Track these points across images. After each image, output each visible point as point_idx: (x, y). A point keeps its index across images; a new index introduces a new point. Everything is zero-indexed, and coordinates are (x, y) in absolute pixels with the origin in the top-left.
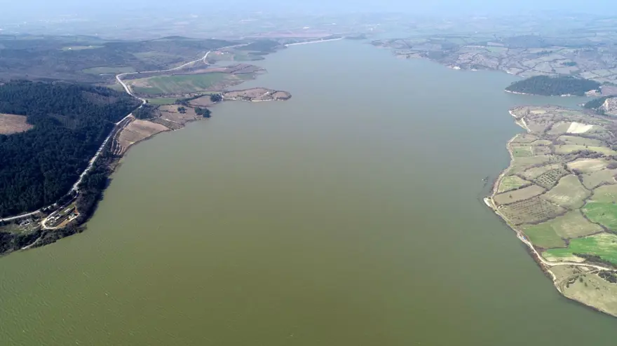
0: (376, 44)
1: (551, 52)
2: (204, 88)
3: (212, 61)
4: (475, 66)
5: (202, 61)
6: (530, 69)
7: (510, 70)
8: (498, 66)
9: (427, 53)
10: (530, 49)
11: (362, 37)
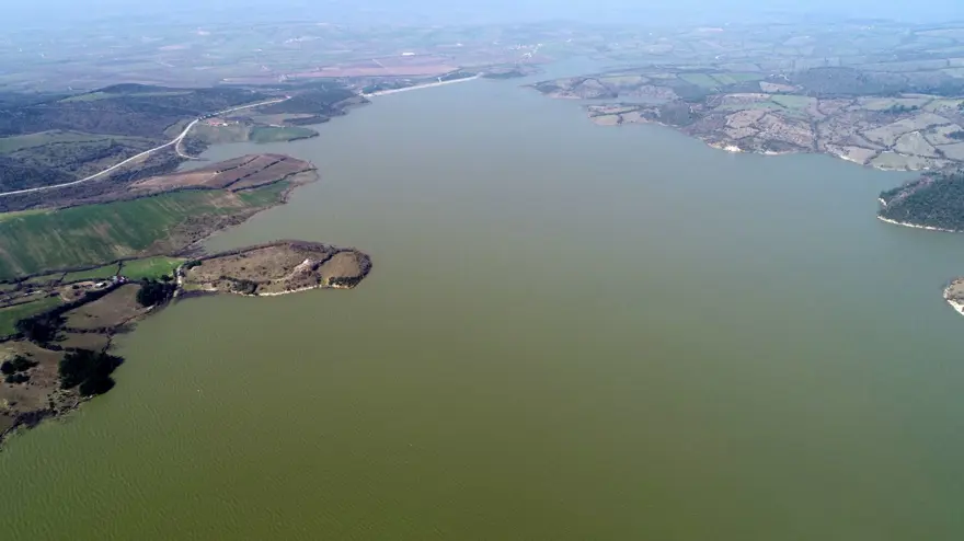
0: (547, 88)
1: (914, 108)
2: (138, 247)
3: (195, 146)
4: (771, 144)
5: (173, 147)
6: (887, 148)
7: (847, 153)
8: (816, 142)
9: (657, 111)
10: (861, 99)
11: (515, 73)
